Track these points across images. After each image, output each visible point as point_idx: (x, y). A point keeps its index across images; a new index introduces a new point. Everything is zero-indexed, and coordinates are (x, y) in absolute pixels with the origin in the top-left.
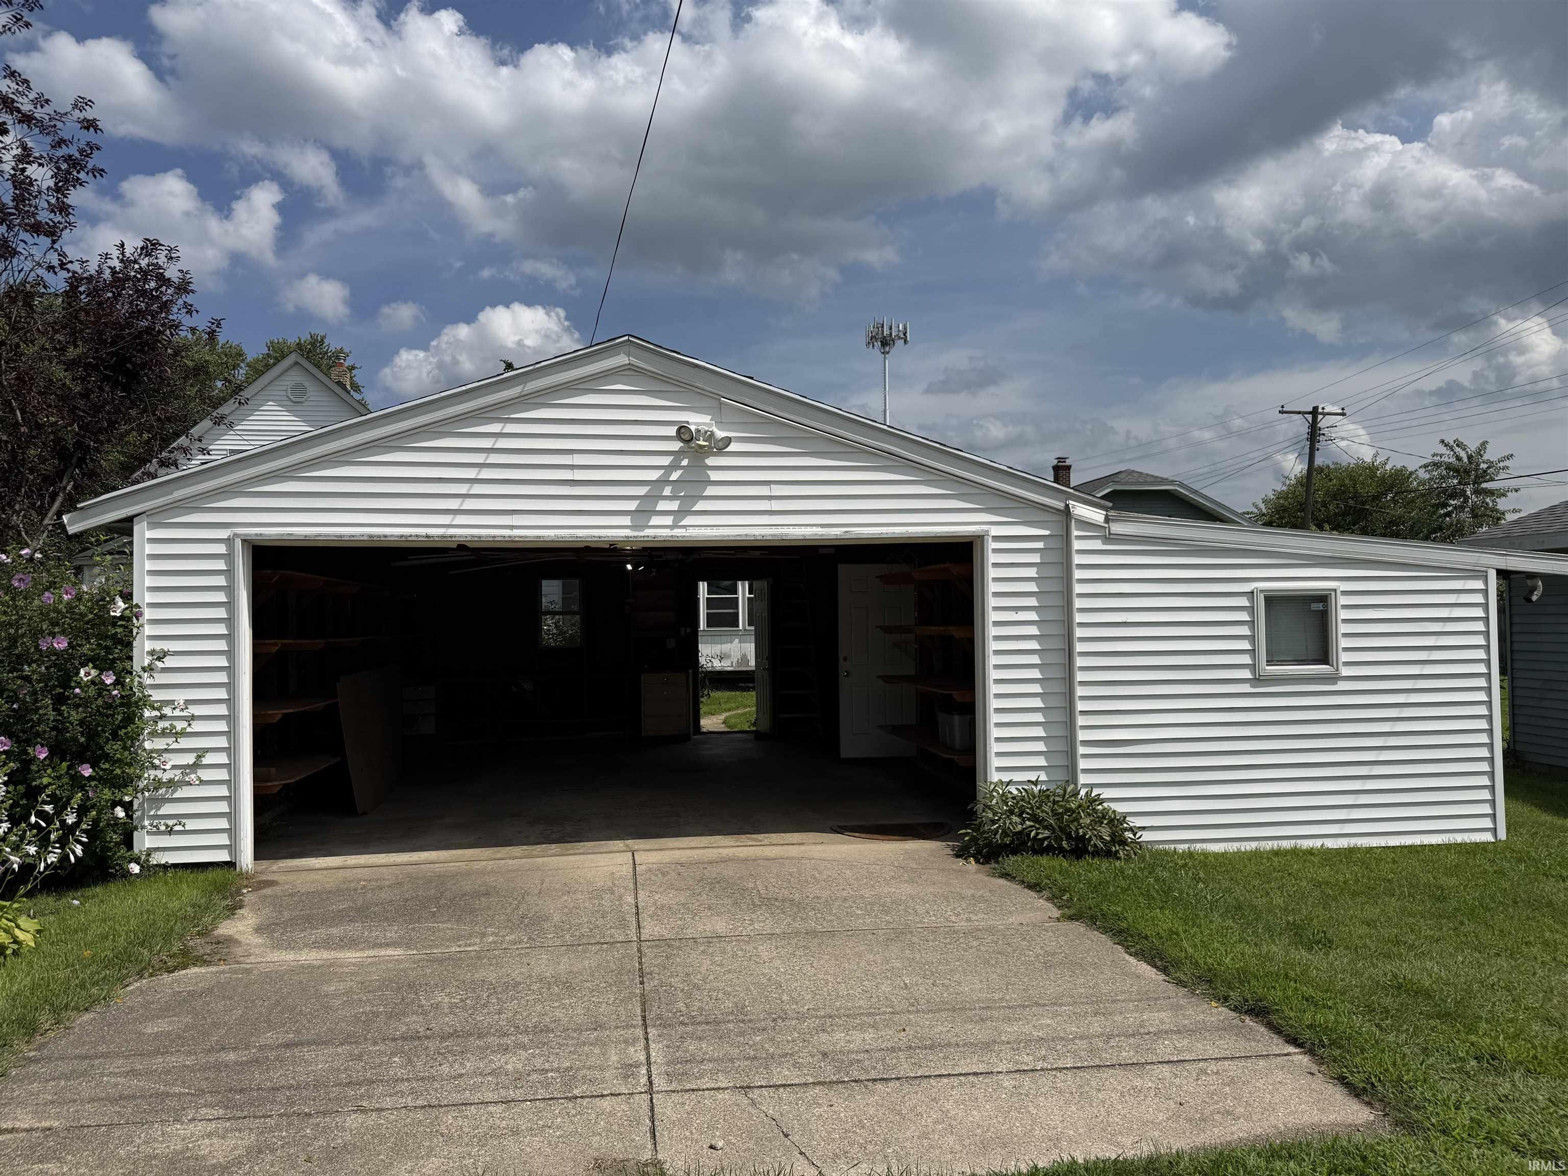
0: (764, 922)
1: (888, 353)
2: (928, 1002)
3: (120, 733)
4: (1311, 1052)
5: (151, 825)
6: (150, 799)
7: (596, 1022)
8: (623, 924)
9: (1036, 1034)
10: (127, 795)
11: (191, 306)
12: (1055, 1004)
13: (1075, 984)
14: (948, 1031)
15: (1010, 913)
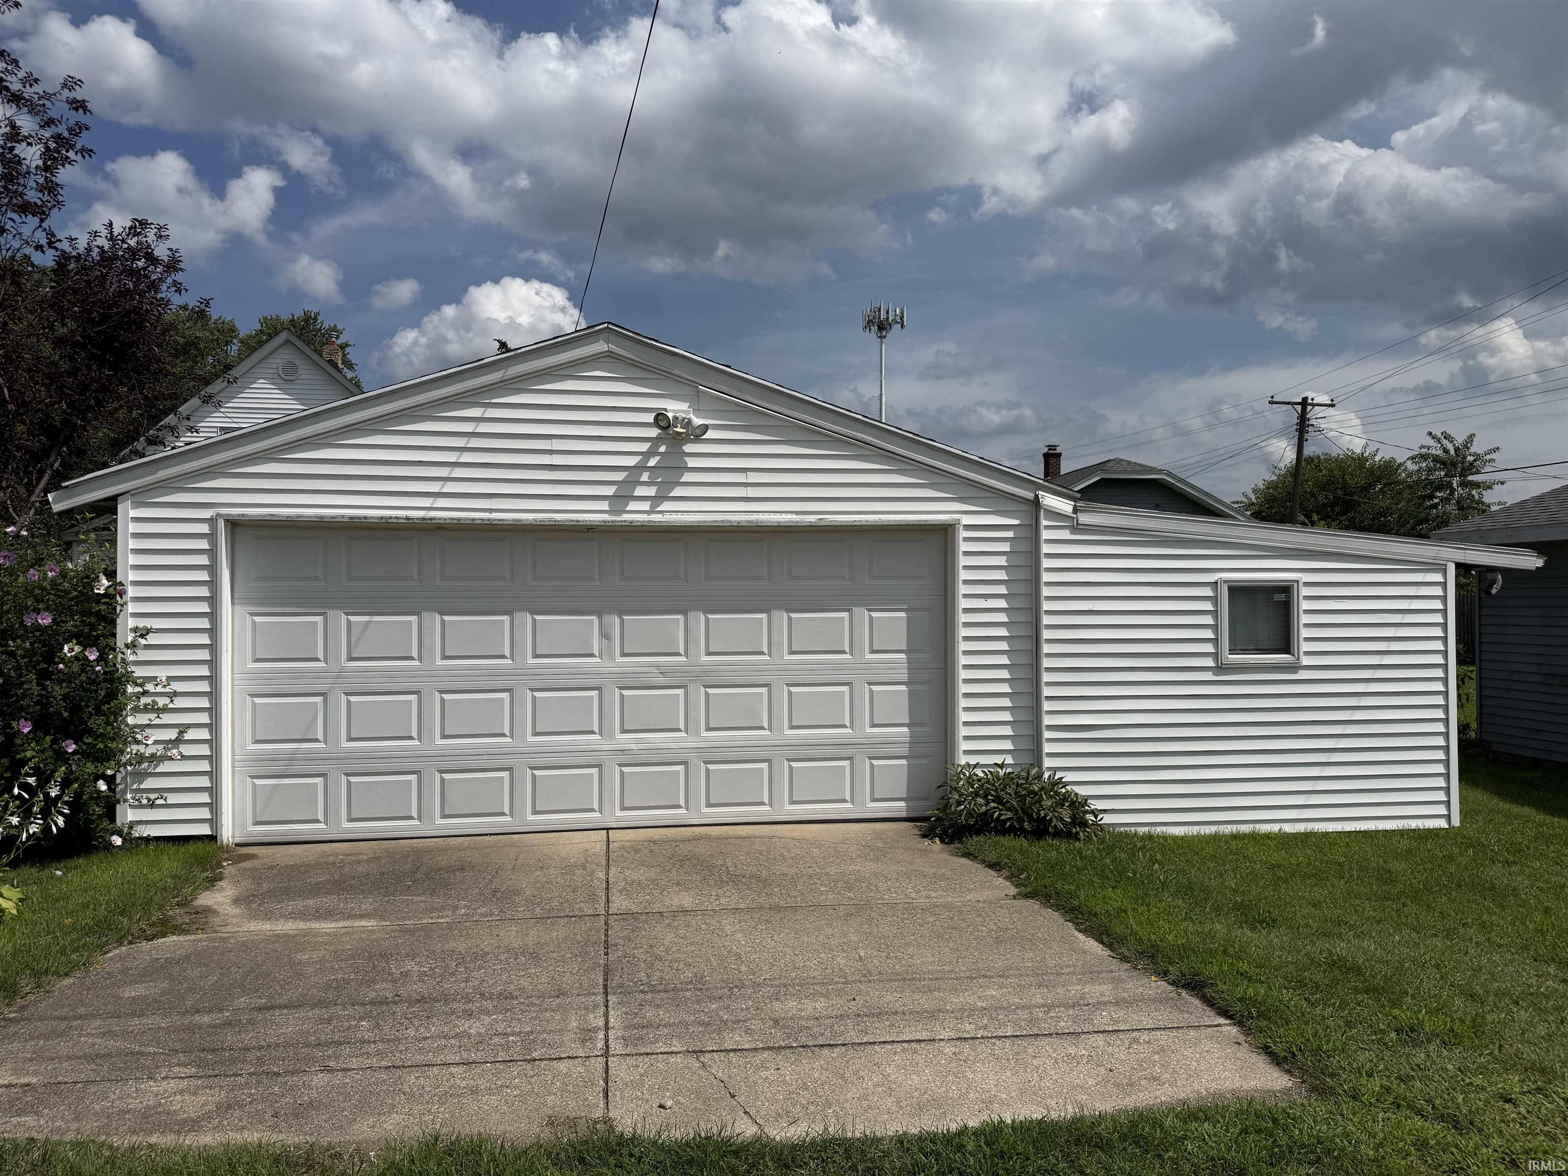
0: (730, 897)
1: (885, 337)
2: (880, 973)
3: (103, 708)
4: (1240, 1024)
5: (133, 798)
6: (132, 774)
7: (559, 990)
8: (592, 898)
9: (979, 1004)
10: (109, 768)
11: (181, 284)
12: (1000, 976)
13: (1023, 958)
14: (896, 1001)
15: (969, 890)
